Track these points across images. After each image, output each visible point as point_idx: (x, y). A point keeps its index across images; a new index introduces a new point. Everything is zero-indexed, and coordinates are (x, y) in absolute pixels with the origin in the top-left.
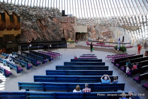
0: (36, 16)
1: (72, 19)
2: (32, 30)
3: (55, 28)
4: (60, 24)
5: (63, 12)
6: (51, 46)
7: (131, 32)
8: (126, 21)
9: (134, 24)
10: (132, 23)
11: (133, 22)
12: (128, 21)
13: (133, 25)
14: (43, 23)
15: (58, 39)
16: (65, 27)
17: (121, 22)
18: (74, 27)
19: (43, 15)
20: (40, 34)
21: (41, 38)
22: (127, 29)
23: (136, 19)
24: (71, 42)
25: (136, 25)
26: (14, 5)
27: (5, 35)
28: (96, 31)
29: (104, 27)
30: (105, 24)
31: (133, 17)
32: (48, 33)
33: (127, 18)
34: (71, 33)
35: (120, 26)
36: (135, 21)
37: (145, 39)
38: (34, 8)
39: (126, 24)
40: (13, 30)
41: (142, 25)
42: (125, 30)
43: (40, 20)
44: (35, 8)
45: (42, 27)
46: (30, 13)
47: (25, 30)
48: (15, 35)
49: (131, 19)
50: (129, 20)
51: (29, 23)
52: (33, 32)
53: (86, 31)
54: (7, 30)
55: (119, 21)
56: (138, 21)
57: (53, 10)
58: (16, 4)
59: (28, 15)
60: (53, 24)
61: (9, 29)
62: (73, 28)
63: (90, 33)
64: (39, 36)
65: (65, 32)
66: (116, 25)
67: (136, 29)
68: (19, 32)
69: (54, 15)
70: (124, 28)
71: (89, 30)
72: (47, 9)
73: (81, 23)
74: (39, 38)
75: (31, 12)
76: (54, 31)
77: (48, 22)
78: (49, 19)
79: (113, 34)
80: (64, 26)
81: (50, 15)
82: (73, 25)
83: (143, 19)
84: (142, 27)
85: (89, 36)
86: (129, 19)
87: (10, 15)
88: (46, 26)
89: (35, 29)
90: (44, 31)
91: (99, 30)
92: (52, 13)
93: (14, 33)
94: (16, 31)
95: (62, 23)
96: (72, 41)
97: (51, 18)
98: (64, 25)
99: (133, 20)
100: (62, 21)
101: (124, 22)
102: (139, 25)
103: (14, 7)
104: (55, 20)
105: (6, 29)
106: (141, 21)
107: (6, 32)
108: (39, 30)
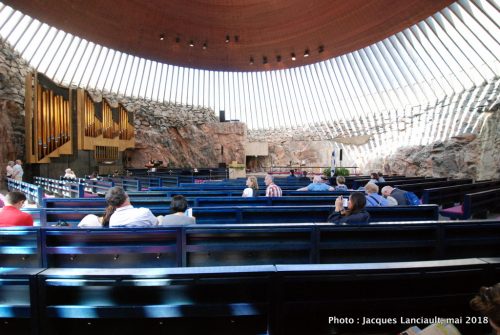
0: (168, 119)
1: (240, 128)
2: (159, 146)
3: (207, 144)
4: (216, 136)
5: (222, 114)
7: (353, 148)
8: (343, 128)
9: (359, 132)
10: (354, 130)
11: (357, 128)
12: (347, 128)
13: (356, 134)
14: (182, 133)
15: (213, 165)
16: (225, 142)
17: (333, 132)
18: (243, 143)
19: (182, 119)
20: (175, 154)
21: (177, 163)
22: (345, 144)
23: (362, 122)
24: (237, 168)
25: (362, 133)
26: (124, 97)
27: (97, 147)
28: (286, 150)
29: (300, 143)
30: (301, 138)
31: (357, 119)
32: (192, 154)
33: (344, 122)
34: (237, 154)
35: (330, 139)
36: (360, 126)
38: (163, 104)
39: (343, 133)
40: (117, 138)
41: (375, 131)
42: (340, 146)
43: (176, 129)
44: (165, 106)
45: (180, 142)
46: (155, 113)
47: (145, 145)
48: (122, 149)
49: (352, 124)
50: (349, 125)
51: (153, 132)
52: (162, 151)
53: (266, 153)
54: (105, 137)
55: (329, 130)
56: (366, 125)
57: (203, 111)
58: (128, 94)
59: (151, 118)
60: (202, 137)
61: (110, 136)
62: (240, 145)
63: (274, 156)
64: (173, 159)
65: (226, 151)
66: (322, 137)
67: (363, 142)
68: (131, 144)
69: (204, 121)
70: (339, 142)
71: (271, 150)
72: (191, 109)
73: (256, 137)
74: (173, 164)
75: (157, 112)
76: (204, 149)
77: (192, 132)
78: (195, 128)
79: (318, 154)
80: (224, 140)
81: (196, 119)
82: (241, 138)
83: (376, 120)
84: (376, 136)
85: (272, 162)
86: (348, 122)
87: (112, 109)
88: (188, 140)
89: (166, 144)
90: (184, 150)
91: (290, 149)
92: (201, 115)
93: (119, 145)
94: (123, 142)
95: (219, 134)
96: (239, 166)
97: (198, 125)
98: (224, 138)
99: (355, 124)
100: (220, 132)
101: (338, 130)
102: (369, 133)
104: (206, 130)
105: (102, 136)
106: (373, 125)
107: (101, 141)
108: (173, 148)
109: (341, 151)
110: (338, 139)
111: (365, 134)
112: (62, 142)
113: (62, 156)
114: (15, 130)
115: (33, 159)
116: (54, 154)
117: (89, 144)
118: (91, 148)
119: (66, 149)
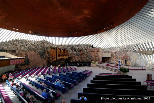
0: (79, 49)
1: (98, 49)
2: (76, 56)
4: (91, 52)
5: (92, 45)
6: (78, 64)
7: (147, 56)
8: (141, 47)
9: (148, 49)
10: (146, 48)
12: (142, 47)
13: (147, 50)
14: (82, 52)
16: (93, 54)
17: (136, 48)
18: (99, 54)
19: (82, 48)
20: (80, 58)
21: (81, 60)
22: (143, 54)
23: (149, 44)
25: (149, 49)
27: (60, 59)
28: (116, 56)
29: (122, 53)
30: (122, 51)
31: (146, 43)
32: (84, 58)
33: (141, 44)
34: (97, 58)
35: (135, 52)
36: (148, 46)
39: (140, 49)
40: (64, 56)
42: (141, 55)
43: (80, 51)
44: (78, 45)
45: (81, 54)
47: (73, 56)
49: (144, 45)
50: (143, 46)
51: (75, 53)
52: (77, 57)
53: (110, 56)
54: (62, 56)
55: (134, 48)
56: (151, 46)
57: (87, 45)
59: (75, 49)
60: (87, 53)
62: (98, 55)
63: (113, 57)
64: (80, 59)
65: (93, 56)
66: (132, 51)
68: (67, 57)
69: (88, 48)
71: (112, 55)
72: (84, 45)
73: (106, 51)
74: (80, 60)
75: (76, 47)
76: (88, 56)
77: (84, 52)
78: (85, 50)
79: (130, 58)
81: (85, 48)
82: (98, 52)
87: (63, 50)
88: (83, 54)
89: (78, 55)
90: (82, 56)
91: (118, 55)
92: (87, 47)
96: (94, 62)
97: (86, 50)
99: (146, 45)
101: (139, 48)
102: (153, 50)
103: (69, 46)
104: (88, 50)
108: (80, 56)
110: (139, 52)
111: (151, 50)
114: (48, 56)
116: (53, 61)
119: (55, 59)
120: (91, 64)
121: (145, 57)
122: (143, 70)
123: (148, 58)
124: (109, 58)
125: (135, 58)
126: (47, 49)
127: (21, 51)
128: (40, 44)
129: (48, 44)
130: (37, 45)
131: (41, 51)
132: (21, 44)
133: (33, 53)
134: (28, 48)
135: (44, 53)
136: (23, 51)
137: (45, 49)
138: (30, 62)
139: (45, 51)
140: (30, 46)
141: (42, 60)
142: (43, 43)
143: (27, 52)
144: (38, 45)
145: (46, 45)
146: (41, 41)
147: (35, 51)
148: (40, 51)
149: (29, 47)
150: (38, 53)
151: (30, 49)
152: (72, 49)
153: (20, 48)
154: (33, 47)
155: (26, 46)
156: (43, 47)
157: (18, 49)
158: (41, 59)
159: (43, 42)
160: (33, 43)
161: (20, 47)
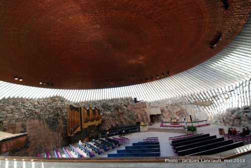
0: (114, 106)
1: (144, 104)
2: (111, 118)
3: (130, 114)
4: (134, 109)
5: (135, 99)
6: (124, 131)
7: (205, 108)
8: (196, 97)
9: (205, 99)
10: (202, 98)
11: (203, 97)
12: (198, 97)
13: (204, 101)
14: (120, 111)
15: (134, 123)
17: (191, 99)
18: (147, 111)
19: (119, 105)
20: (118, 120)
21: (119, 124)
22: (200, 105)
23: (205, 94)
24: (143, 126)
25: (207, 100)
26: (97, 101)
28: (169, 111)
29: (176, 107)
30: (176, 104)
31: (202, 93)
32: (125, 119)
33: (196, 95)
34: (145, 117)
35: (191, 104)
36: (205, 96)
37: (221, 114)
38: (111, 100)
39: (197, 100)
40: (95, 121)
41: (213, 99)
42: (198, 107)
43: (117, 109)
44: (112, 100)
45: (119, 114)
47: (106, 119)
48: (97, 125)
49: (200, 95)
51: (108, 113)
52: (113, 120)
53: (160, 113)
54: (91, 122)
55: (189, 99)
56: (208, 96)
57: (127, 99)
58: (99, 99)
59: (107, 107)
60: (128, 111)
61: (92, 120)
62: (145, 112)
63: (164, 114)
64: (117, 122)
65: (139, 116)
66: (187, 103)
67: (209, 104)
68: (99, 122)
69: (128, 103)
70: (197, 105)
71: (162, 111)
72: (122, 99)
73: (154, 106)
74: (117, 125)
75: (109, 104)
76: (129, 116)
77: (124, 109)
78: (124, 107)
79: (186, 112)
80: (138, 111)
81: (125, 103)
82: (145, 109)
83: (212, 93)
84: (215, 101)
85: (164, 117)
86: (198, 95)
87: (93, 110)
88: (122, 113)
89: (114, 117)
90: (121, 118)
91: (171, 110)
92: (126, 101)
93: (96, 123)
95: (135, 108)
97: (126, 106)
98: (137, 110)
99: (202, 95)
100: (136, 107)
101: (194, 99)
102: (211, 100)
104: (129, 107)
106: (211, 96)
107: (90, 124)
108: (117, 118)
109: (190, 116)
110: (195, 103)
111: (209, 100)
112: (77, 127)
113: (78, 132)
114: (64, 124)
115: (69, 135)
116: (75, 132)
117: (85, 126)
118: (87, 127)
119: (79, 129)
120: (141, 127)
121: (203, 109)
122: (208, 125)
123: (207, 111)
124: (158, 115)
125: (193, 112)
126: (61, 111)
127: (14, 121)
128: (49, 103)
129: (62, 101)
130: (43, 106)
131: (52, 116)
132: (13, 107)
133: (36, 121)
134: (27, 113)
135: (57, 119)
136: (17, 120)
137: (59, 111)
138: (29, 142)
139: (58, 115)
140: (30, 108)
141: (52, 135)
142: (55, 101)
143: (25, 121)
144: (45, 106)
145: (59, 104)
146: (51, 98)
147: (39, 118)
148: (50, 116)
149: (30, 110)
150: (44, 121)
151: (32, 114)
152: (103, 107)
153: (11, 115)
154: (37, 111)
155: (22, 110)
156: (54, 108)
157: (6, 117)
158: (51, 133)
159: (53, 99)
160: (36, 103)
161: (12, 113)
